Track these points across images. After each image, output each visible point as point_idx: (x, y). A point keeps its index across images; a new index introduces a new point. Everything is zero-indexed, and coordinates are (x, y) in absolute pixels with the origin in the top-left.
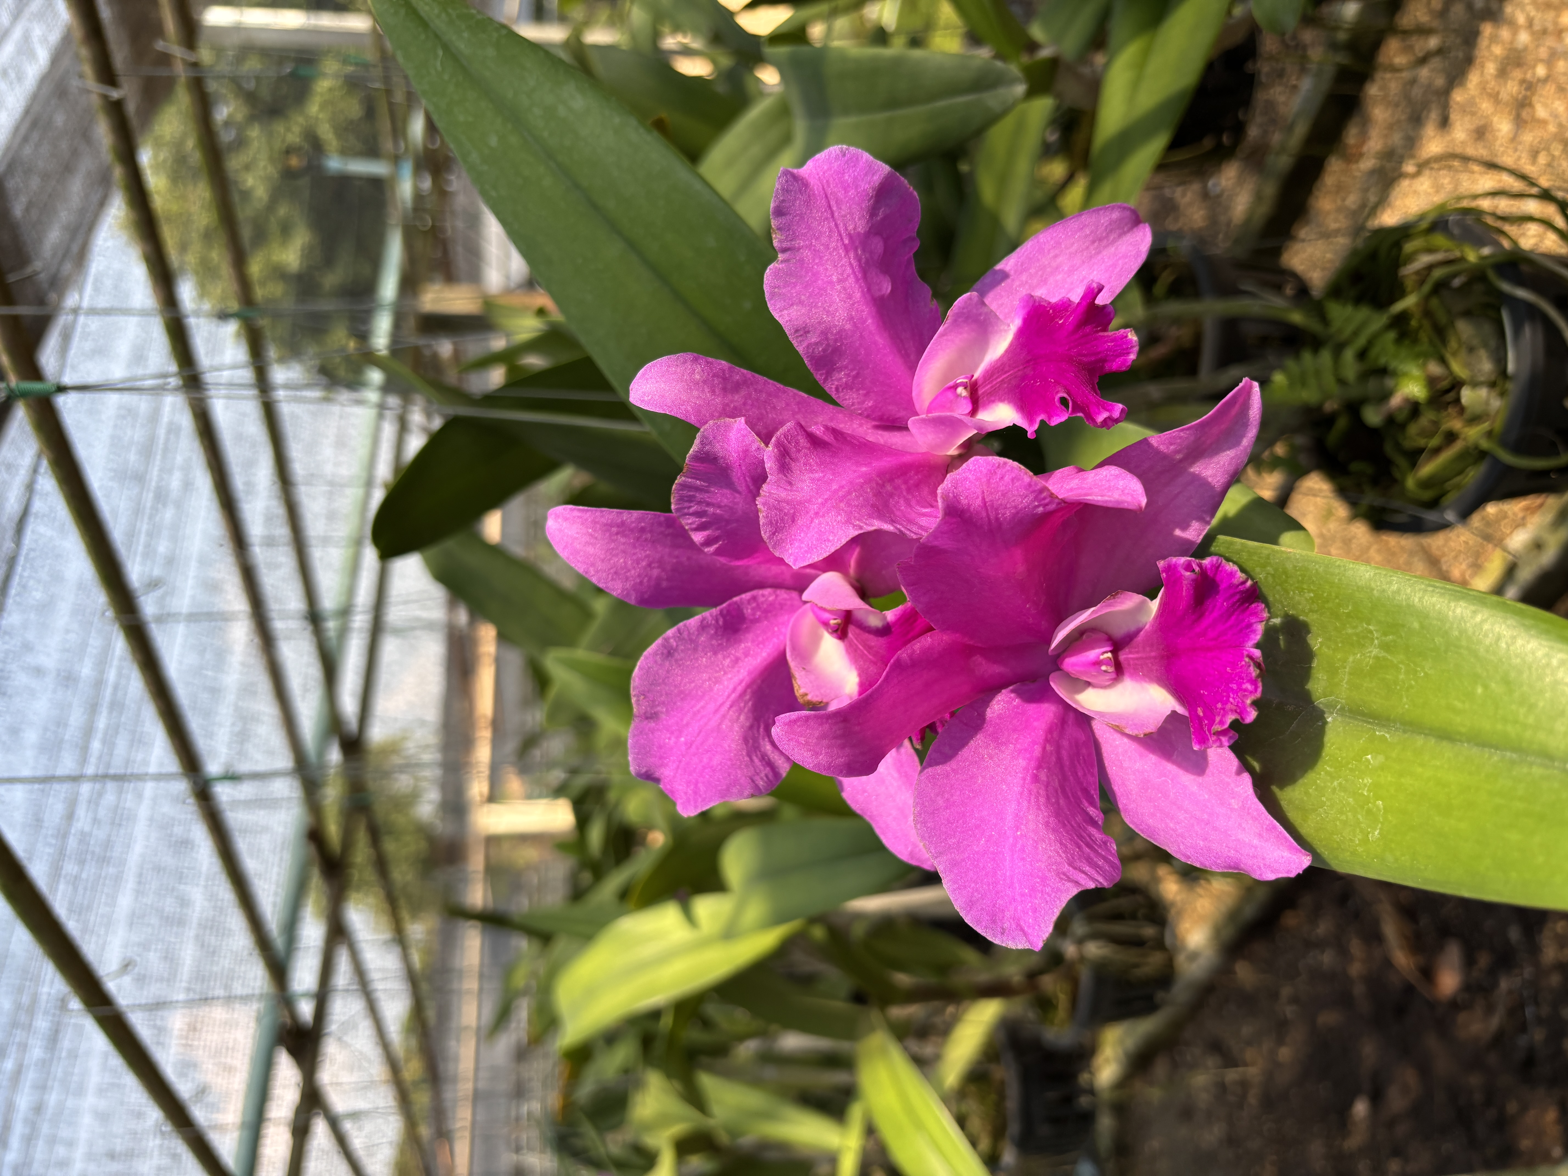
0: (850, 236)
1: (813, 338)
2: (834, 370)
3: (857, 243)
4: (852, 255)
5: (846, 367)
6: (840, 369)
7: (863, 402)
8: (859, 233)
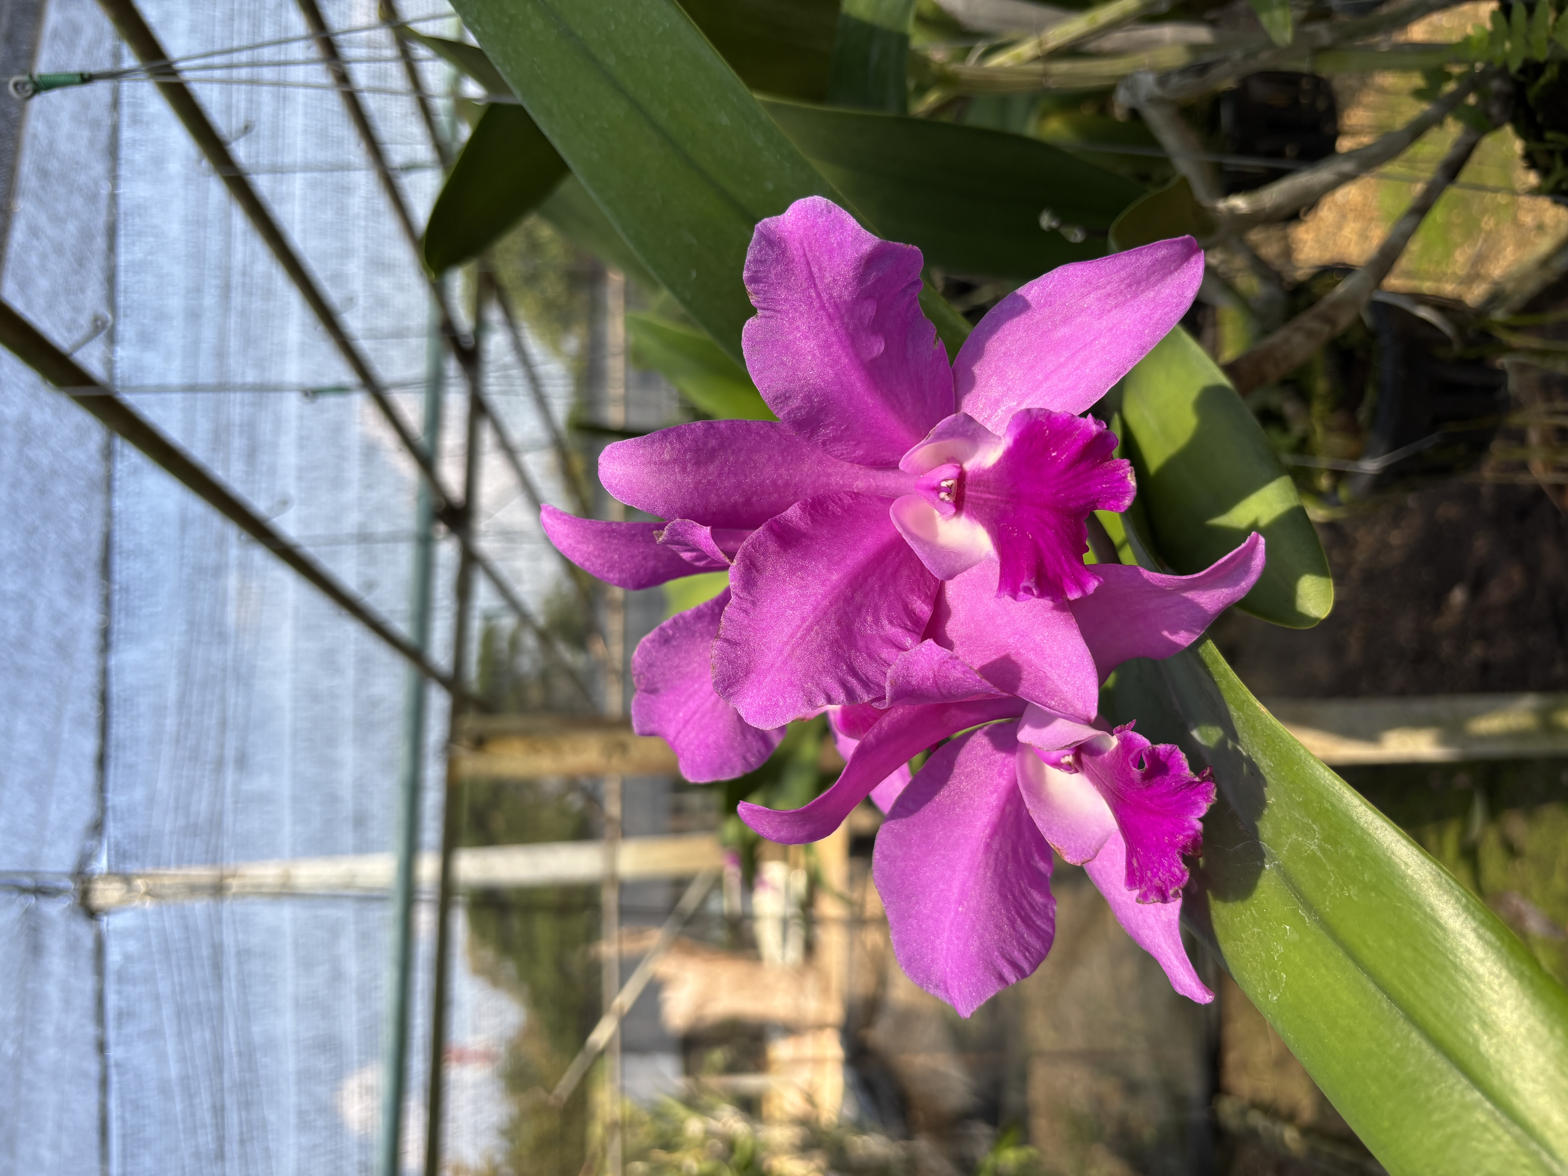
0: (836, 306)
1: (795, 403)
2: (820, 427)
3: (843, 311)
4: (837, 322)
5: (833, 424)
6: (826, 426)
7: (854, 451)
8: (845, 302)
